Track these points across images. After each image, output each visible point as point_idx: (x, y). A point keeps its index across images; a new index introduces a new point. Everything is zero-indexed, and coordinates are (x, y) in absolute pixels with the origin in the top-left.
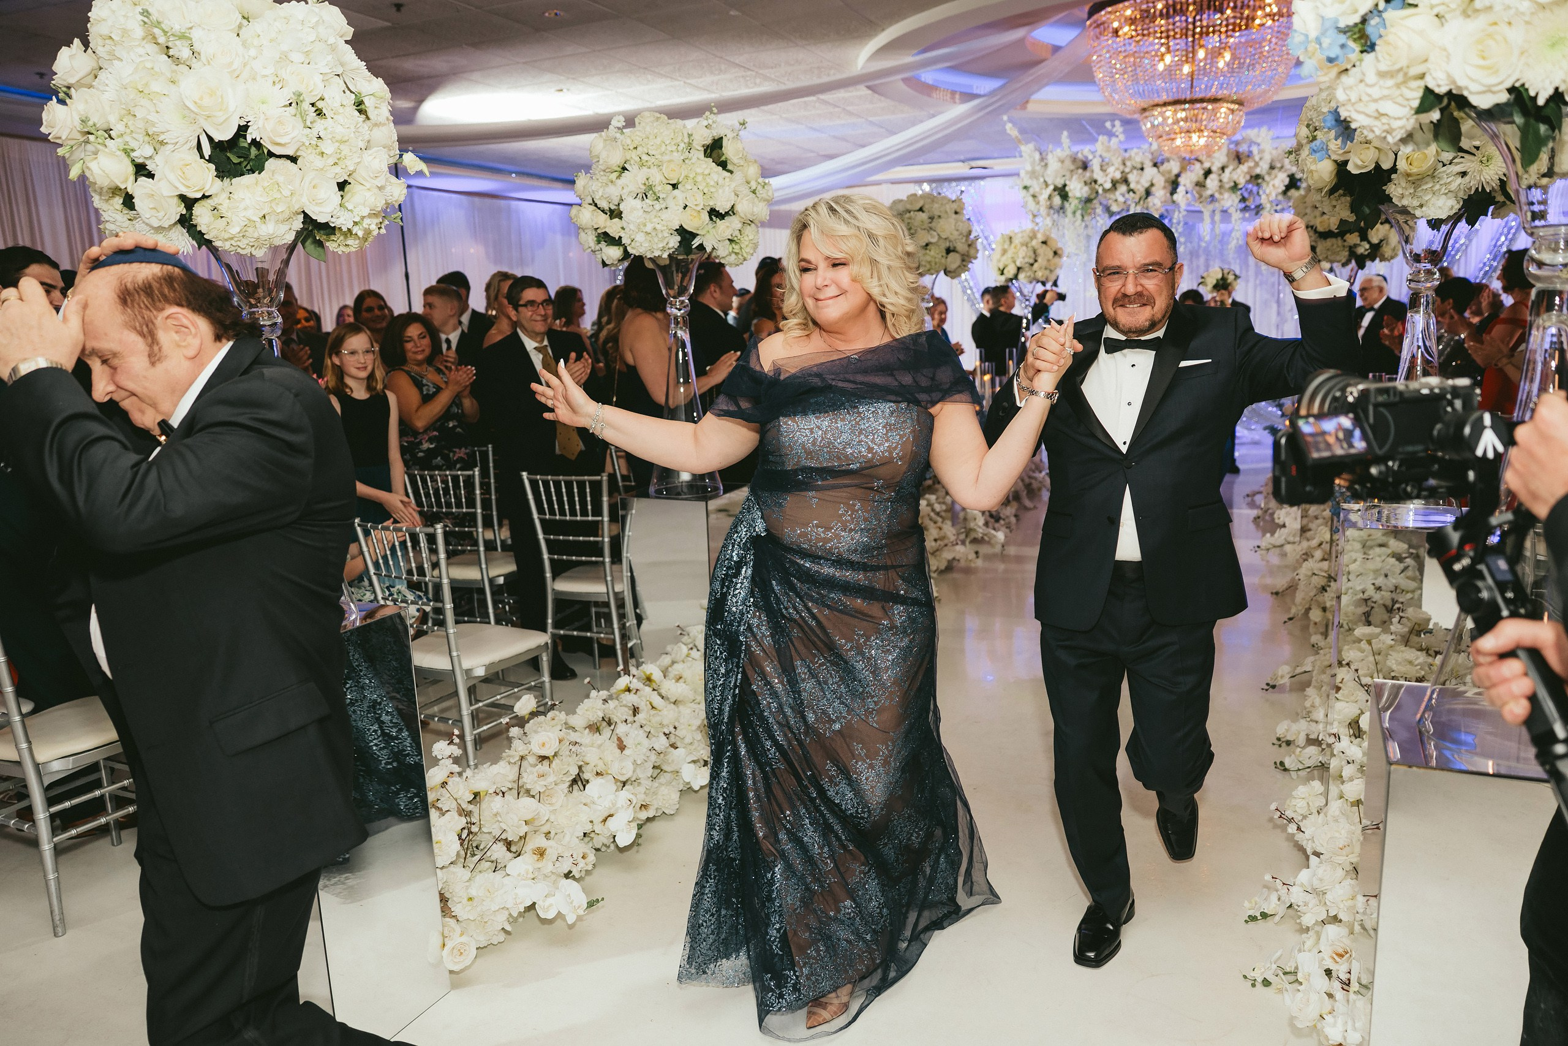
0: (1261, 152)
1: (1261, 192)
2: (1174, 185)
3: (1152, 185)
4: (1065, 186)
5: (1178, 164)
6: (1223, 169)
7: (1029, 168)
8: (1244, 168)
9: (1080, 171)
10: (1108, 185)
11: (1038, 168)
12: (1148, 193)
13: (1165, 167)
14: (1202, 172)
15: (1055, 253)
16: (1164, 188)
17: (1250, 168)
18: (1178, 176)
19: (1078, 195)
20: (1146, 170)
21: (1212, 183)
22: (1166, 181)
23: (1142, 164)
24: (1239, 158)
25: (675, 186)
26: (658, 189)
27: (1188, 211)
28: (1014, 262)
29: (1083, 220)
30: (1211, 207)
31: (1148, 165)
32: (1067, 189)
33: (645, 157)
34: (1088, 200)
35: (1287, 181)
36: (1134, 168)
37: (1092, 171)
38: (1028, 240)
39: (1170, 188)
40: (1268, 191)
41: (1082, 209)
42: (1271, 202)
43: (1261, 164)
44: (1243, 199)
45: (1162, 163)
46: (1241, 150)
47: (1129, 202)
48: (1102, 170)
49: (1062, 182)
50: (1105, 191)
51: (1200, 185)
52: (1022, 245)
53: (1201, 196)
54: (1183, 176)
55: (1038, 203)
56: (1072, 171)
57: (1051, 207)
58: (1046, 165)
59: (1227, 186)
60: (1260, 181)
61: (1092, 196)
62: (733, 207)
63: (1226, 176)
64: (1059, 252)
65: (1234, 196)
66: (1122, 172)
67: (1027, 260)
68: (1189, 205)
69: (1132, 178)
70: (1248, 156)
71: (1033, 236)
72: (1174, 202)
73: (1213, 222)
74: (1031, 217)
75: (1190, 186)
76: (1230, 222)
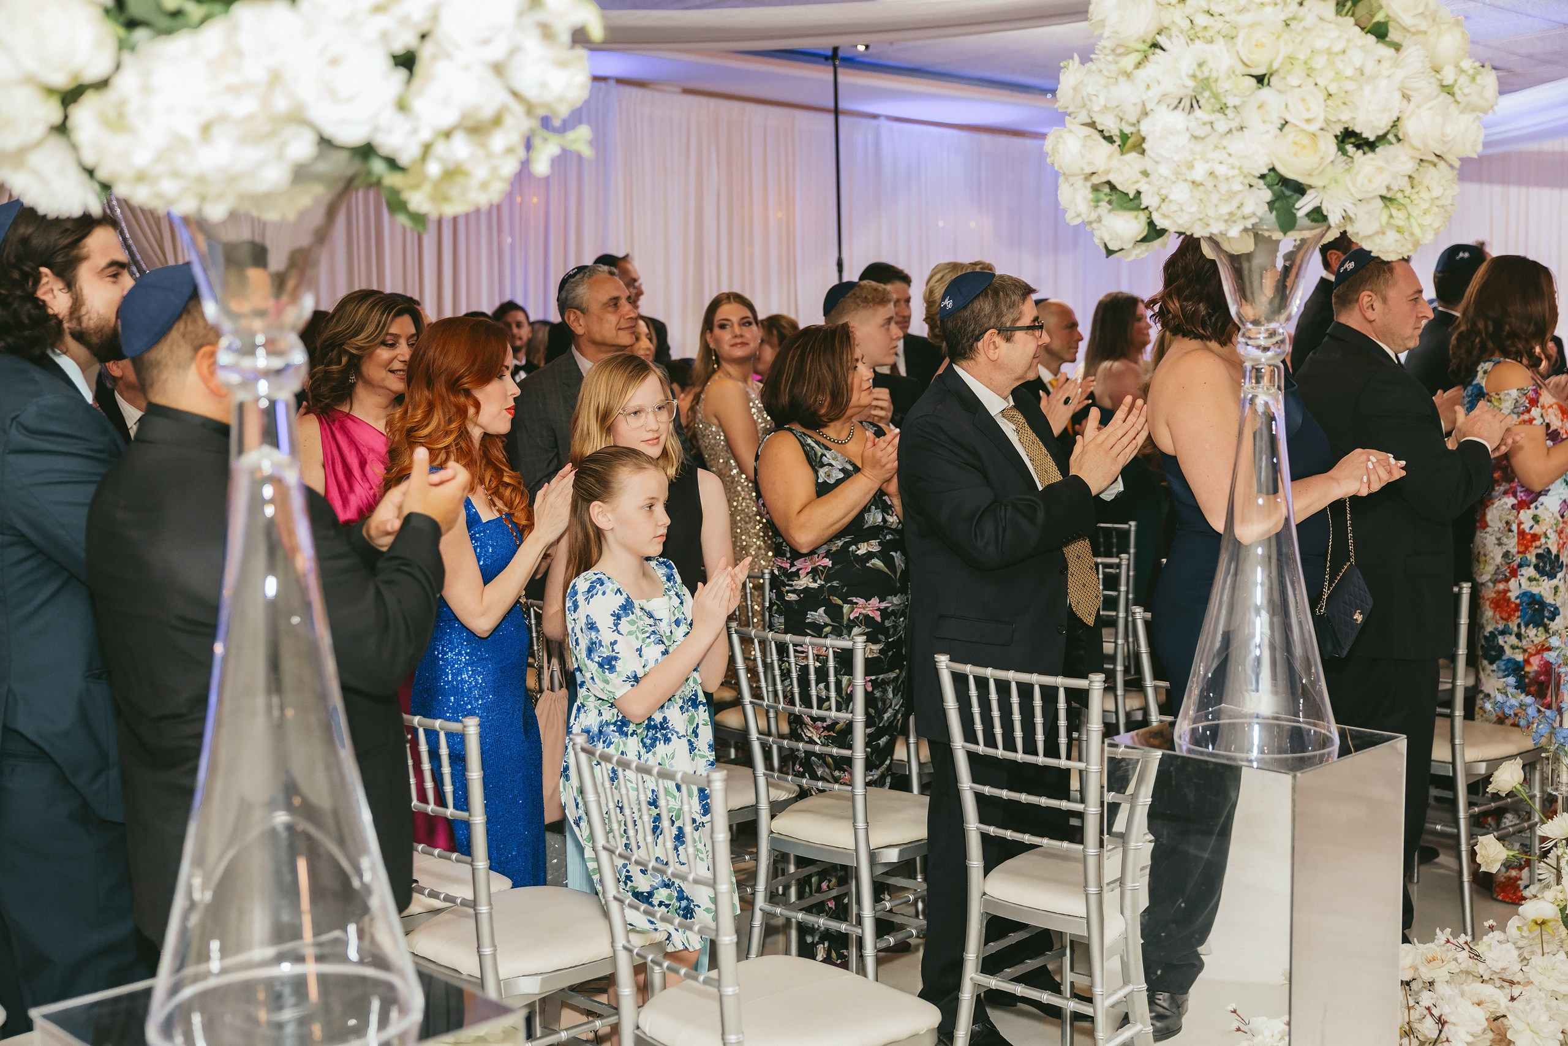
25: (1260, 79)
26: (1224, 85)
33: (1201, 20)
62: (1395, 125)
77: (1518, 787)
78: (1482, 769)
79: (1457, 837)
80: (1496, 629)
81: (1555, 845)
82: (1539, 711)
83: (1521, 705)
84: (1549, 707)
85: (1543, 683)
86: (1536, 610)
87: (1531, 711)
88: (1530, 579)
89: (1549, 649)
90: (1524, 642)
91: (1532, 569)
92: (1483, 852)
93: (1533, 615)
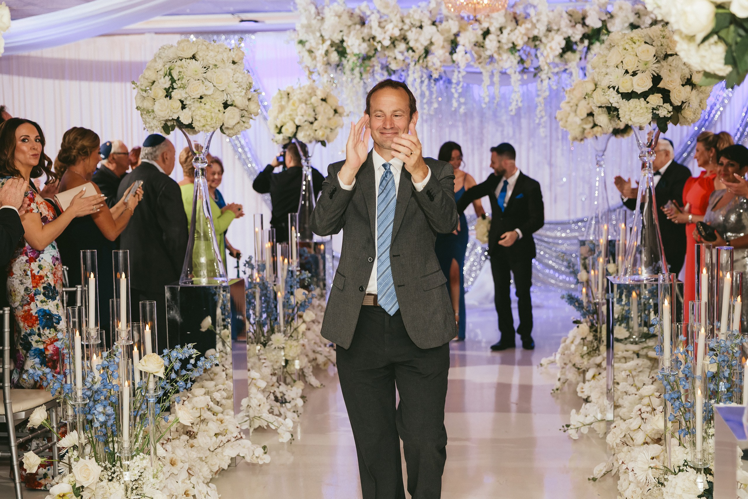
0: (538, 14)
1: (539, 55)
2: (454, 45)
3: (431, 43)
4: (342, 41)
5: (457, 23)
6: (501, 30)
7: (304, 21)
8: (521, 29)
9: (358, 27)
10: (387, 43)
11: (314, 22)
12: (427, 52)
13: (444, 26)
14: (480, 32)
15: (336, 111)
16: (443, 47)
17: (527, 29)
18: (457, 35)
19: (356, 51)
20: (425, 29)
21: (491, 43)
22: (445, 40)
23: (421, 22)
24: (516, 20)
27: (468, 73)
28: (293, 120)
29: (361, 78)
30: (489, 67)
31: (427, 23)
32: (345, 44)
34: (366, 58)
35: (563, 44)
36: (412, 25)
37: (371, 28)
38: (307, 96)
39: (448, 47)
40: (545, 53)
41: (361, 65)
42: (548, 64)
43: (538, 26)
44: (522, 61)
45: (441, 22)
46: (518, 12)
47: (408, 61)
48: (379, 26)
49: (340, 38)
50: (384, 48)
51: (480, 45)
52: (301, 102)
53: (480, 57)
54: (461, 35)
55: (315, 58)
56: (349, 27)
57: (328, 64)
58: (323, 19)
59: (506, 47)
60: (537, 43)
61: (371, 54)
63: (504, 37)
64: (339, 110)
65: (512, 57)
66: (401, 30)
67: (306, 118)
68: (468, 65)
69: (411, 36)
70: (526, 18)
71: (312, 93)
72: (453, 62)
73: (492, 84)
74: (307, 73)
75: (469, 47)
76: (509, 84)
77: (45, 422)
78: (23, 416)
79: (11, 458)
80: (26, 333)
81: (67, 452)
82: (53, 376)
83: (43, 374)
84: (59, 373)
85: (55, 360)
86: (48, 319)
87: (49, 376)
88: (42, 302)
89: (57, 340)
90: (43, 338)
91: (42, 295)
92: (27, 462)
93: (46, 322)
